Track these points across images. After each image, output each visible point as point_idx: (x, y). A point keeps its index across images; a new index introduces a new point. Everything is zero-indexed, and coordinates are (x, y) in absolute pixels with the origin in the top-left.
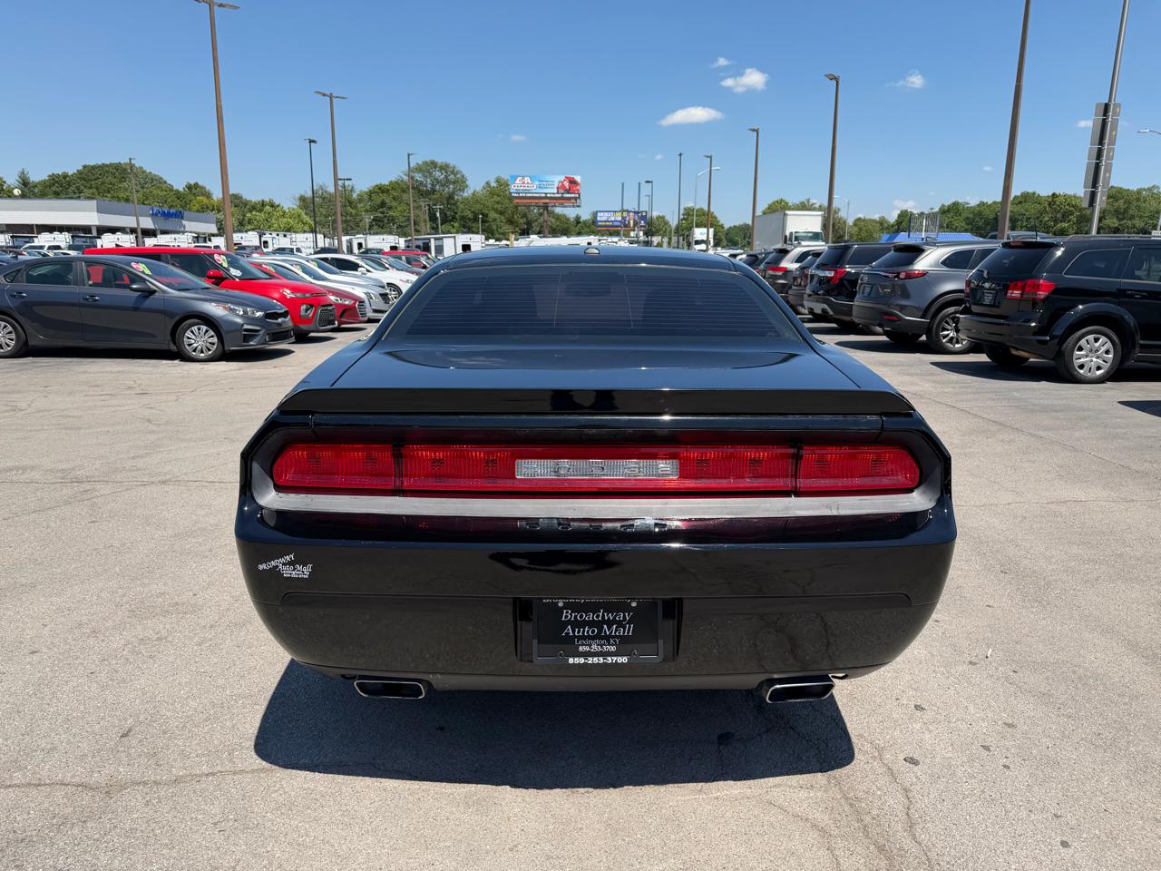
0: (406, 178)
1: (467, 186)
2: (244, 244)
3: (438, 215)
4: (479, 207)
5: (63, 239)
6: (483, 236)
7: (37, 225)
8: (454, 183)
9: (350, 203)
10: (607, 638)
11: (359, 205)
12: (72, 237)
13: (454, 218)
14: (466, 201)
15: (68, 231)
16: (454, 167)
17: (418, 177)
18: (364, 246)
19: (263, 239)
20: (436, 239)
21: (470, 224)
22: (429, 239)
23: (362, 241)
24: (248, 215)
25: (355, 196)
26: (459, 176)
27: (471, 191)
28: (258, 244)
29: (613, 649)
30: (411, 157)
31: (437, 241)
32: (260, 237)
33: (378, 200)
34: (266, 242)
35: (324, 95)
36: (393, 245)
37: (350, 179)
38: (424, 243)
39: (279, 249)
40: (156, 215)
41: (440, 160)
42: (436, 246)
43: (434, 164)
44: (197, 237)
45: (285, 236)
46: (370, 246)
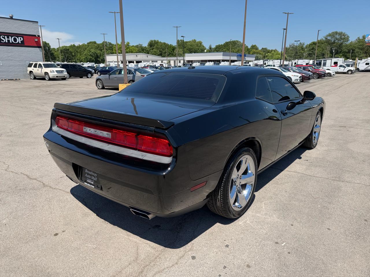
0: (324, 39)
1: (349, 40)
2: (258, 64)
3: (334, 51)
4: (351, 47)
5: (211, 64)
6: (344, 59)
7: (208, 60)
8: (343, 39)
9: (302, 49)
10: (92, 180)
11: (306, 50)
12: (214, 63)
13: (341, 52)
14: (346, 45)
15: (213, 62)
16: (344, 33)
17: (329, 38)
18: (297, 64)
19: (265, 62)
20: (324, 60)
21: (346, 54)
22: (322, 60)
23: (296, 62)
24: (267, 54)
25: (304, 46)
26: (346, 36)
27: (350, 42)
28: (262, 64)
29: (93, 183)
30: (319, 31)
31: (324, 61)
32: (264, 61)
33: (311, 48)
34: (265, 63)
35: (286, 13)
36: (307, 63)
37: (299, 41)
38: (319, 62)
39: (268, 65)
40: (238, 56)
41: (339, 31)
42: (323, 63)
43: (336, 33)
44: (246, 62)
45: (272, 61)
46: (298, 64)
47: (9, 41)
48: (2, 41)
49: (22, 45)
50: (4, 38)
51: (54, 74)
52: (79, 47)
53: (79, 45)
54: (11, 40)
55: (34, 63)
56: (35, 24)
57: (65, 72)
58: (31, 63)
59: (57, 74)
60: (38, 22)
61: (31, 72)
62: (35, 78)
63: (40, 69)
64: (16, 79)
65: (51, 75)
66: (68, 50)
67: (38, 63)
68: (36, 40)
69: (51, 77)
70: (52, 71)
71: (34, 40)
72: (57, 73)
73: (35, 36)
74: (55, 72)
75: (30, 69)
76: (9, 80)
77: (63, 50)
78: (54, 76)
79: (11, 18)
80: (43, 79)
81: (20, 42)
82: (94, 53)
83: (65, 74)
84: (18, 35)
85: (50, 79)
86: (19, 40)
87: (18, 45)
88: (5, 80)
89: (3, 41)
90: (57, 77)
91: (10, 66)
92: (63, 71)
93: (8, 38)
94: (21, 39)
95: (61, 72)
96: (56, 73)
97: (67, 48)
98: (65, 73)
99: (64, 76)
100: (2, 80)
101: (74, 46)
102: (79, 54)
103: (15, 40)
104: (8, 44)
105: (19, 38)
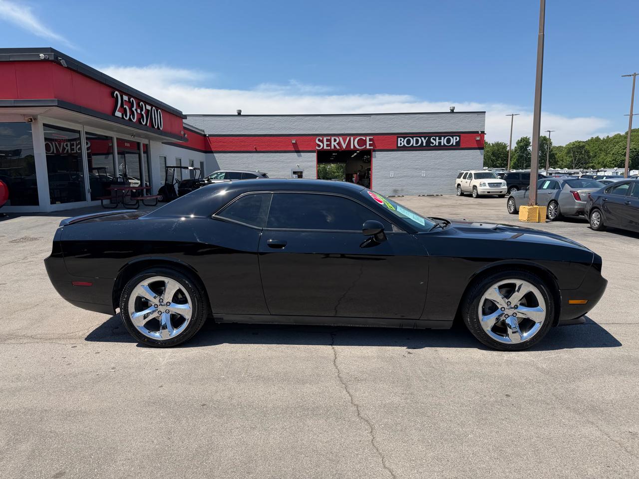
47: (440, 143)
48: (431, 145)
49: (457, 147)
50: (435, 140)
51: (485, 188)
52: (607, 141)
53: (608, 136)
54: (444, 141)
55: (465, 172)
56: (481, 115)
57: (504, 185)
58: (463, 172)
59: (489, 188)
60: (485, 112)
61: (459, 185)
62: (462, 194)
63: (469, 181)
64: (437, 195)
65: (481, 190)
66: (583, 147)
67: (469, 172)
68: (478, 139)
69: (479, 193)
70: (482, 183)
71: (475, 138)
72: (490, 186)
73: (477, 132)
74: (487, 185)
75: (458, 181)
76: (428, 196)
77: (574, 147)
78: (484, 192)
79: (452, 111)
80: (470, 196)
81: (454, 144)
82: (634, 150)
83: (503, 189)
84: (453, 134)
85: (479, 196)
86: (453, 141)
87: (452, 148)
88: (423, 196)
89: (433, 143)
90: (488, 192)
91: (435, 177)
92: (501, 183)
93: (440, 139)
94: (456, 139)
95: (497, 186)
96: (487, 187)
97: (581, 144)
98: (503, 187)
99: (501, 192)
100: (419, 196)
101: (598, 139)
102: (603, 153)
103: (449, 141)
104: (440, 147)
105: (455, 138)
